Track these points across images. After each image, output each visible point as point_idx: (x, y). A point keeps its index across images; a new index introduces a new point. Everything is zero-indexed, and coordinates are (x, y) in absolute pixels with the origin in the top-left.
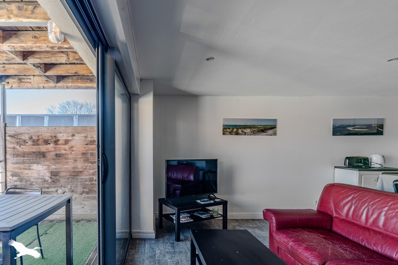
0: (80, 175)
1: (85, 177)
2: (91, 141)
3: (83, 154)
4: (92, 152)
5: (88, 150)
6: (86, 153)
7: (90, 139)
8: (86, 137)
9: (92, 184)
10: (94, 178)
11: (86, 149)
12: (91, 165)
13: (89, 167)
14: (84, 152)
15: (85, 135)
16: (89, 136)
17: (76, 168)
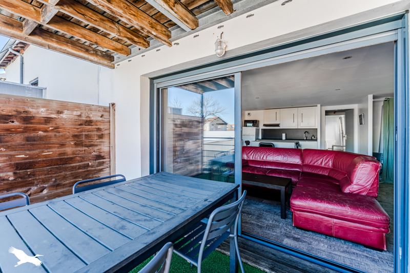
0: (70, 162)
1: (78, 164)
2: (86, 121)
3: (75, 136)
4: (87, 133)
5: (82, 131)
6: (80, 135)
7: (84, 119)
8: (80, 116)
9: (88, 171)
10: (90, 164)
11: (79, 130)
12: (87, 148)
13: (83, 152)
14: (76, 133)
15: (79, 113)
16: (83, 115)
17: (64, 154)
